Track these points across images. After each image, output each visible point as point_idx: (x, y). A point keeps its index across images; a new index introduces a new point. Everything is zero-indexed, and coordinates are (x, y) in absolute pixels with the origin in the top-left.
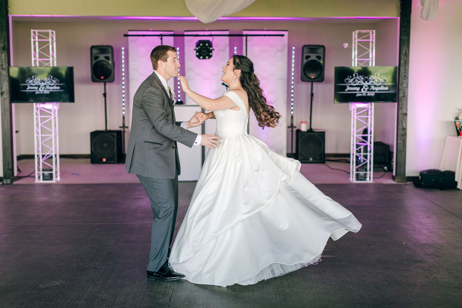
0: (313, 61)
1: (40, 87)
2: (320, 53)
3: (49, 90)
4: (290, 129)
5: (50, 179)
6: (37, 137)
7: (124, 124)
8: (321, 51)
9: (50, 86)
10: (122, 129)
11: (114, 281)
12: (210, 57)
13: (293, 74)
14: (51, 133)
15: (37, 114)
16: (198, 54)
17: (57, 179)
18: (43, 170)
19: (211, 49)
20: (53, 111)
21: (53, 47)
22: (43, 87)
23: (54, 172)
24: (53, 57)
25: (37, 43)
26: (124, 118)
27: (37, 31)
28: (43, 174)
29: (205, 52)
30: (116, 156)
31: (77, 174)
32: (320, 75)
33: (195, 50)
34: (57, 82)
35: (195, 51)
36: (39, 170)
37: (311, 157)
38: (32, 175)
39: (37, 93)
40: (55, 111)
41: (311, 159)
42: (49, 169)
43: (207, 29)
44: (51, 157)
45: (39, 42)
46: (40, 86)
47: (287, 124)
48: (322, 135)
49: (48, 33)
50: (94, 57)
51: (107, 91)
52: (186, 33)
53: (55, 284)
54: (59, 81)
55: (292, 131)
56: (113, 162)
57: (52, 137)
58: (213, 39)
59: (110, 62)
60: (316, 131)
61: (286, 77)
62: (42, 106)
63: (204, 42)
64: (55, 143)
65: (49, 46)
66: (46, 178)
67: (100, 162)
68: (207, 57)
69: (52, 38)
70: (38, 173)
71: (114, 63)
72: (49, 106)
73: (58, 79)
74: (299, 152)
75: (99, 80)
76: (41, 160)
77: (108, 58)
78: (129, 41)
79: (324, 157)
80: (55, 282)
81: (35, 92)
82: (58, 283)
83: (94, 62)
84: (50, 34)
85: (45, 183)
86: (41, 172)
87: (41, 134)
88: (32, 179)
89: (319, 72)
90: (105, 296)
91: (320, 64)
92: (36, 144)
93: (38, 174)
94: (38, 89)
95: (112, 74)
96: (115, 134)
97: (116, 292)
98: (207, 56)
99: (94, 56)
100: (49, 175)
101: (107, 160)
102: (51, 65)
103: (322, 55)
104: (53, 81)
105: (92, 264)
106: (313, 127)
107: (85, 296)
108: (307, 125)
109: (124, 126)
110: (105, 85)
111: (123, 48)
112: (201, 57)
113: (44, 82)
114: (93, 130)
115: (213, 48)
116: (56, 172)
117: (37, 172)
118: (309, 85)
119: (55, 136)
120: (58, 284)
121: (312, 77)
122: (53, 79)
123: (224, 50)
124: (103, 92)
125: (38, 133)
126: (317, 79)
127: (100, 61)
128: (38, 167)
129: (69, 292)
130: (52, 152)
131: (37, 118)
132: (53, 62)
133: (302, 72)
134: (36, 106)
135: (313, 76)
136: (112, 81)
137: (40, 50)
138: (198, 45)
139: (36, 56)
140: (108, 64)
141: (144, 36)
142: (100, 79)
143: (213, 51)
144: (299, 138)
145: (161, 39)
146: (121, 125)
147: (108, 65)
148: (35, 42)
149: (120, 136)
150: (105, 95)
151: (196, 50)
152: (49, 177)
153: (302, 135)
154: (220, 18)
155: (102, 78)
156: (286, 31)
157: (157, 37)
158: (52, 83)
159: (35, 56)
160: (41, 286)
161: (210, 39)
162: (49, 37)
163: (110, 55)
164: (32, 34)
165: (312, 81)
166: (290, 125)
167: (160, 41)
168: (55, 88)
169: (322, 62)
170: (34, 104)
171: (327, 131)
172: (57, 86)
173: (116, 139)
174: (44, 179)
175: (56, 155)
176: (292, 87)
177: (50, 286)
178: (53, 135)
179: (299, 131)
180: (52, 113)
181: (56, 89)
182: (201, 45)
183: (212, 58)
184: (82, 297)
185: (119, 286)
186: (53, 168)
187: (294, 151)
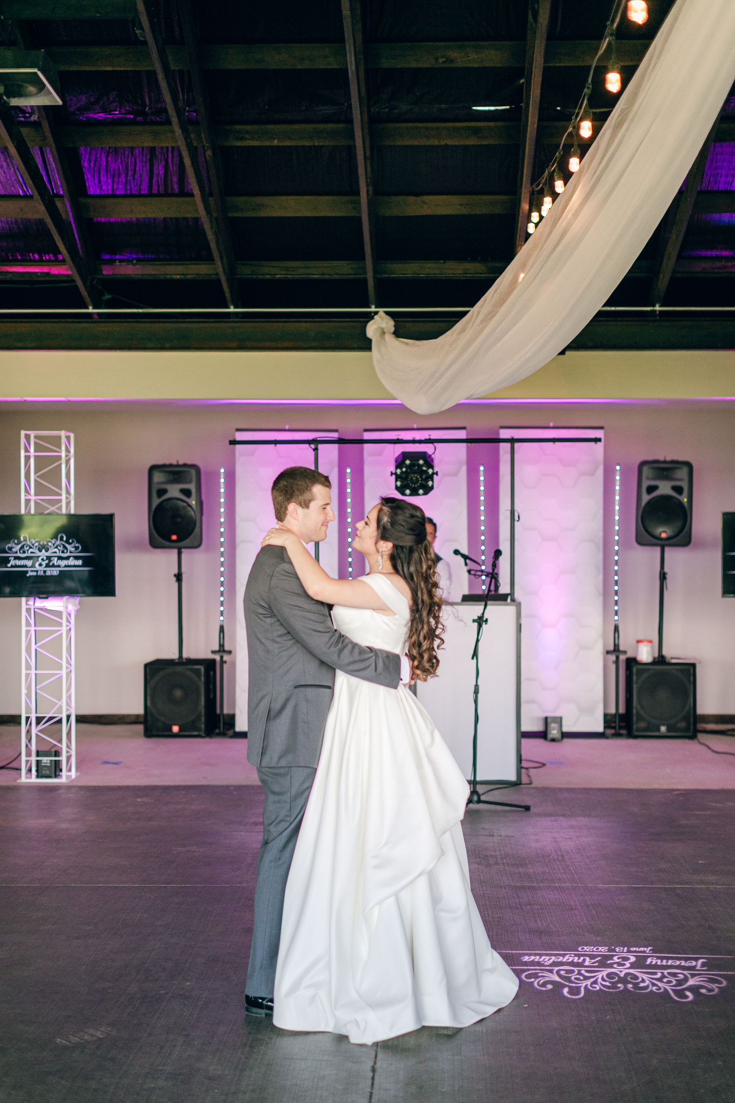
0: (666, 498)
1: (37, 560)
2: (681, 480)
3: (59, 566)
4: (613, 657)
5: (53, 776)
6: (27, 675)
7: (222, 646)
8: (683, 473)
9: (60, 558)
10: (217, 657)
12: (428, 490)
13: (617, 528)
14: (59, 666)
15: (28, 624)
16: (399, 483)
17: (69, 775)
18: (38, 754)
19: (431, 471)
20: (64, 615)
21: (68, 469)
23: (63, 758)
24: (68, 492)
25: (32, 461)
26: (222, 629)
27: (32, 434)
28: (38, 762)
29: (417, 481)
30: (203, 719)
31: (116, 763)
32: (682, 530)
33: (392, 474)
34: (77, 548)
35: (394, 476)
36: (29, 754)
37: (664, 725)
38: (13, 765)
39: (30, 574)
40: (69, 615)
41: (663, 729)
42: (53, 750)
43: (415, 426)
44: (60, 721)
45: (36, 457)
46: (38, 557)
47: (604, 646)
48: (689, 670)
49: (60, 437)
50: (156, 492)
51: (183, 570)
52: (367, 436)
53: (93, 1035)
54: (80, 548)
55: (617, 662)
56: (195, 733)
57: (61, 675)
58: (436, 449)
59: (194, 502)
60: (674, 661)
61: (600, 535)
62: (40, 603)
63: (414, 456)
64: (69, 689)
65: (59, 467)
66: (47, 772)
67: (165, 733)
68: (421, 492)
69: (68, 450)
71: (200, 503)
72: (54, 604)
73: (78, 542)
74: (635, 711)
75: (167, 543)
76: (34, 730)
77: (187, 493)
78: (237, 454)
79: (695, 724)
80: (91, 1031)
82: (99, 1034)
83: (156, 502)
84: (64, 440)
85: (41, 784)
86: (34, 759)
87: (36, 668)
88: (13, 773)
89: (679, 524)
90: (215, 1070)
91: (681, 504)
92: (24, 691)
93: (27, 761)
94: (33, 566)
95: (197, 530)
96: (202, 668)
98: (422, 488)
99: (155, 488)
100: (53, 764)
101: (181, 730)
102: (64, 511)
103: (685, 485)
104: (68, 546)
105: (174, 987)
106: (667, 652)
107: (168, 1068)
108: (653, 648)
109: (222, 650)
110: (180, 554)
111: (222, 470)
112: (408, 492)
113: (47, 550)
114: (151, 657)
115: (436, 470)
116: (69, 758)
117: (24, 758)
118: (657, 551)
119: (69, 674)
120: (101, 1036)
121: (664, 535)
122: (67, 541)
123: (455, 474)
124: (176, 571)
125: (28, 667)
126: (671, 541)
127: (169, 499)
128: (27, 746)
129: (129, 1056)
130: (60, 710)
131: (28, 632)
132: (68, 504)
133: (640, 525)
134: (27, 604)
135: (664, 532)
136: (197, 545)
137: (40, 477)
138: (399, 463)
139: (30, 490)
140: (189, 505)
141: (276, 442)
142: (168, 539)
143: (435, 476)
144: (635, 677)
145: (316, 449)
146: (217, 648)
147: (189, 509)
148: (27, 458)
149: (212, 673)
150: (179, 577)
151: (396, 474)
152: (53, 771)
153: (640, 671)
154: (462, 401)
155: (174, 537)
156: (601, 428)
157: (307, 446)
158: (65, 551)
159: (27, 492)
160: (59, 1040)
161: (428, 448)
162: (61, 449)
163: (192, 487)
164: (23, 440)
165: (663, 544)
166: (611, 647)
167: (312, 453)
168: (72, 562)
169: (685, 500)
170: (24, 599)
171: (700, 662)
172: (77, 558)
173: (203, 679)
174: (39, 775)
175: (68, 717)
176: (616, 558)
177: (82, 1041)
178: (64, 672)
179: (632, 662)
180: (64, 621)
181: (74, 566)
182: (408, 462)
183: (431, 494)
184: (161, 1070)
186: (61, 748)
187: (622, 710)
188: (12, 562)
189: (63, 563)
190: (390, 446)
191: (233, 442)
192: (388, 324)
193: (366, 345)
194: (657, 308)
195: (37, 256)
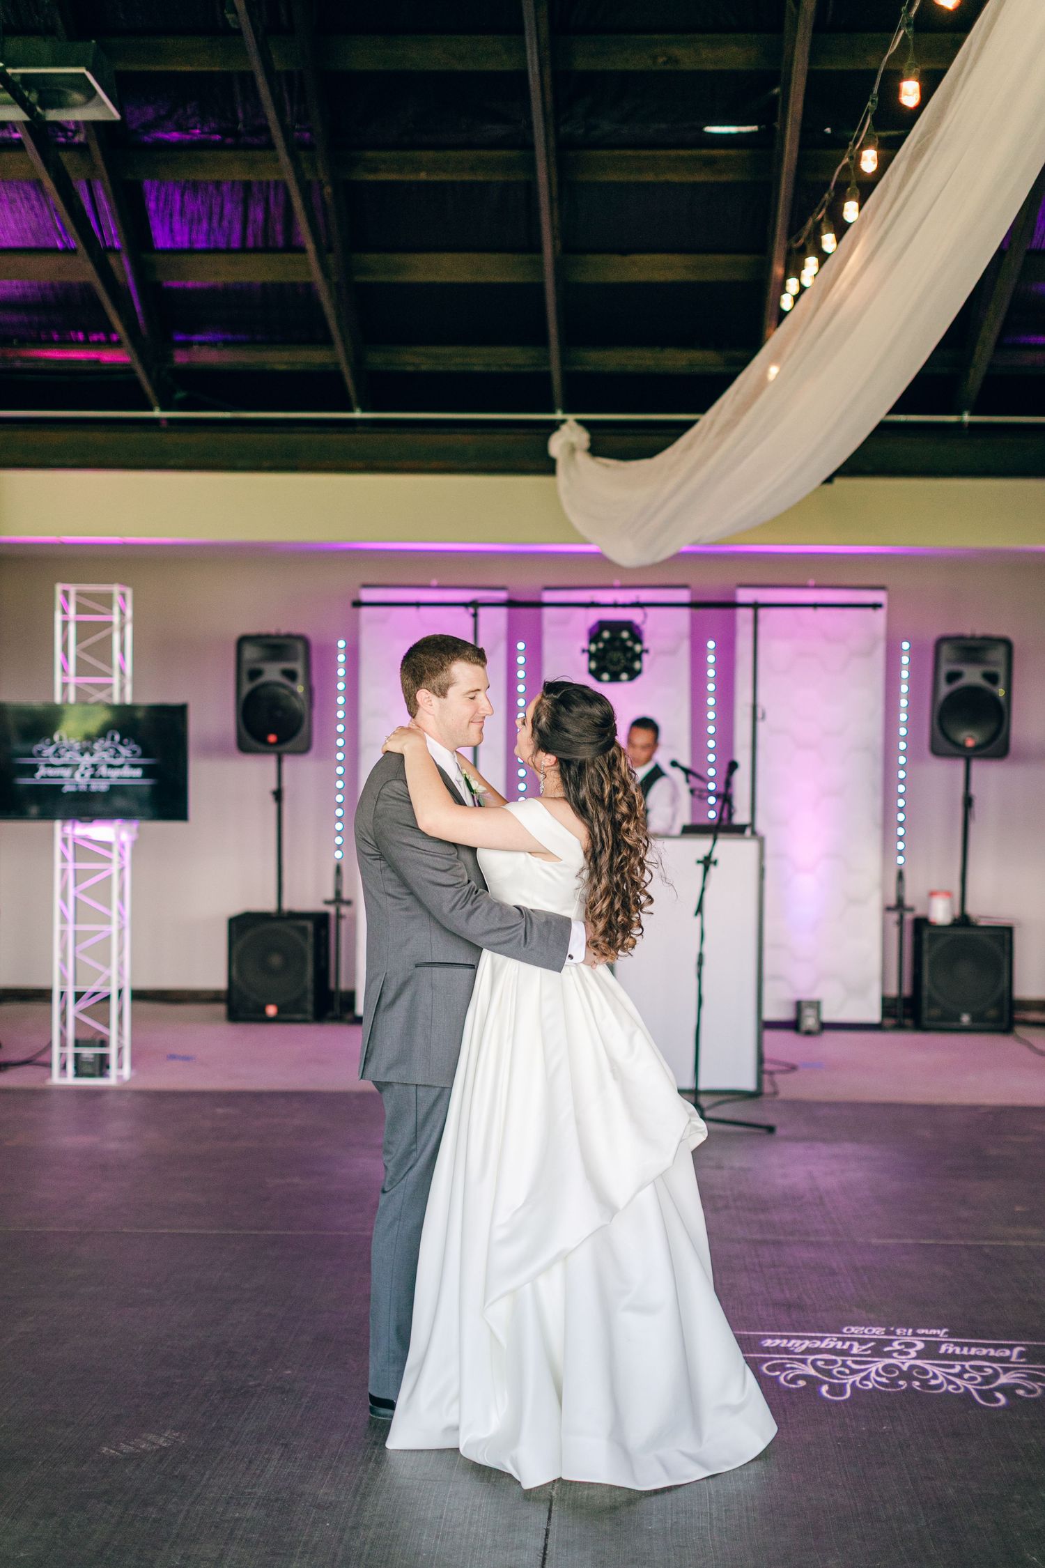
0: (973, 691)
1: (78, 769)
2: (996, 663)
3: (108, 778)
4: (894, 916)
5: (97, 1073)
6: (63, 933)
7: (338, 893)
8: (998, 654)
9: (110, 766)
10: (331, 910)
11: (350, 1437)
12: (634, 674)
13: (903, 731)
14: (107, 920)
15: (64, 859)
16: (593, 665)
17: (120, 1074)
18: (77, 1043)
19: (638, 648)
20: (116, 848)
21: (123, 642)
22: (86, 768)
23: (112, 1051)
24: (122, 672)
25: (72, 629)
26: (338, 871)
27: (73, 589)
28: (77, 1057)
29: (619, 661)
30: (310, 997)
31: (186, 1058)
32: (994, 737)
33: (583, 651)
34: (134, 752)
35: (587, 655)
36: (63, 1043)
37: (967, 1012)
38: (43, 1058)
39: (68, 788)
40: (123, 846)
41: (966, 1019)
42: (98, 1039)
43: (617, 582)
44: (107, 998)
45: (78, 623)
46: (79, 765)
47: (884, 899)
48: (1004, 936)
49: (111, 594)
50: (246, 673)
51: (286, 783)
52: (548, 597)
53: (153, 1443)
54: (139, 751)
55: (900, 923)
56: (298, 1016)
57: (110, 931)
58: (645, 616)
59: (300, 689)
60: (983, 922)
61: (879, 740)
62: (80, 829)
63: (616, 626)
64: (121, 951)
65: (110, 637)
66: (89, 1070)
67: (258, 1017)
68: (624, 676)
69: (122, 613)
70: (61, 1052)
71: (310, 690)
72: (102, 831)
73: (136, 743)
74: (925, 993)
75: (261, 747)
76: (72, 1010)
77: (291, 675)
78: (363, 621)
79: (1011, 1013)
80: (151, 1437)
81: (62, 786)
82: (161, 1442)
83: (247, 687)
84: (117, 598)
85: (82, 1086)
86: (70, 1050)
87: (76, 922)
88: (42, 1071)
89: (992, 727)
90: (326, 1494)
91: (994, 698)
92: (57, 955)
93: (61, 1054)
94: (72, 777)
95: (304, 729)
96: (310, 925)
97: (361, 1479)
98: (626, 672)
99: (246, 668)
100: (98, 1059)
101: (280, 1010)
102: (115, 699)
103: (1001, 671)
104: (121, 749)
105: (269, 1377)
106: (973, 910)
107: (260, 1492)
108: (952, 903)
109: (338, 900)
110: (280, 762)
111: (341, 644)
112: (606, 676)
113: (92, 754)
114: (237, 909)
115: (647, 644)
116: (120, 1050)
117: (56, 1049)
118: (960, 766)
119: (121, 930)
120: (165, 1445)
121: (970, 743)
122: (121, 743)
123: (673, 652)
124: (273, 785)
125: (64, 920)
126: (984, 751)
127: (265, 685)
128: (61, 1032)
129: (204, 1474)
130: (108, 982)
131: (64, 871)
132: (122, 689)
133: (936, 727)
134: (63, 830)
135: (970, 739)
136: (305, 749)
137: (84, 650)
138: (594, 636)
139: (67, 668)
140: (294, 693)
141: (418, 604)
142: (263, 740)
143: (645, 654)
144: (926, 946)
145: (475, 615)
146: (330, 895)
147: (293, 699)
148: (65, 624)
149: (323, 933)
150: (278, 795)
151: (589, 651)
152: (97, 1068)
153: (933, 938)
154: (684, 549)
155: (272, 738)
156: (882, 589)
157: (461, 610)
158: (117, 755)
159: (64, 671)
160: (106, 1449)
161: (634, 615)
162: (112, 609)
163: (298, 667)
164: (59, 598)
165: (968, 756)
166: (892, 901)
167: (470, 621)
168: (127, 772)
169: (1001, 693)
170: (58, 824)
171: (1020, 924)
172: (134, 766)
173: (311, 940)
174: (79, 1073)
175: (120, 992)
176: (902, 774)
177: (138, 1451)
178: (114, 928)
179: (921, 924)
180: (115, 856)
181: (131, 778)
182: (606, 635)
183: (639, 680)
184: (250, 1494)
185: (370, 1459)
186: (108, 1037)
187: (907, 991)
188: (42, 771)
189: (115, 773)
190: (581, 612)
191: (358, 604)
192: (582, 438)
193: (548, 467)
194: (966, 418)
195: (81, 336)
